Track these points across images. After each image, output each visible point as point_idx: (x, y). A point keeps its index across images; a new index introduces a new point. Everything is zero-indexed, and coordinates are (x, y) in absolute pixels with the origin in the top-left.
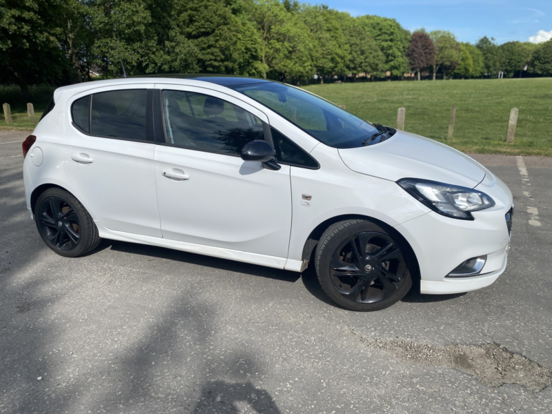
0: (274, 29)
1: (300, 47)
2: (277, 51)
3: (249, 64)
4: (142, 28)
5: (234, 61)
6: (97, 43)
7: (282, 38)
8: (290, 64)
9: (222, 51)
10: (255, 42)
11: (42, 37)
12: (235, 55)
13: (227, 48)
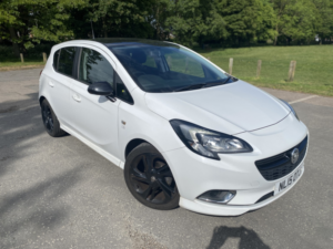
0: (287, 7)
1: (306, 19)
2: (287, 22)
3: (264, 31)
4: (193, 10)
5: (253, 29)
6: (168, 19)
7: (292, 13)
8: (295, 31)
9: (246, 22)
10: (271, 16)
11: (136, 17)
12: (254, 26)
13: (249, 21)
